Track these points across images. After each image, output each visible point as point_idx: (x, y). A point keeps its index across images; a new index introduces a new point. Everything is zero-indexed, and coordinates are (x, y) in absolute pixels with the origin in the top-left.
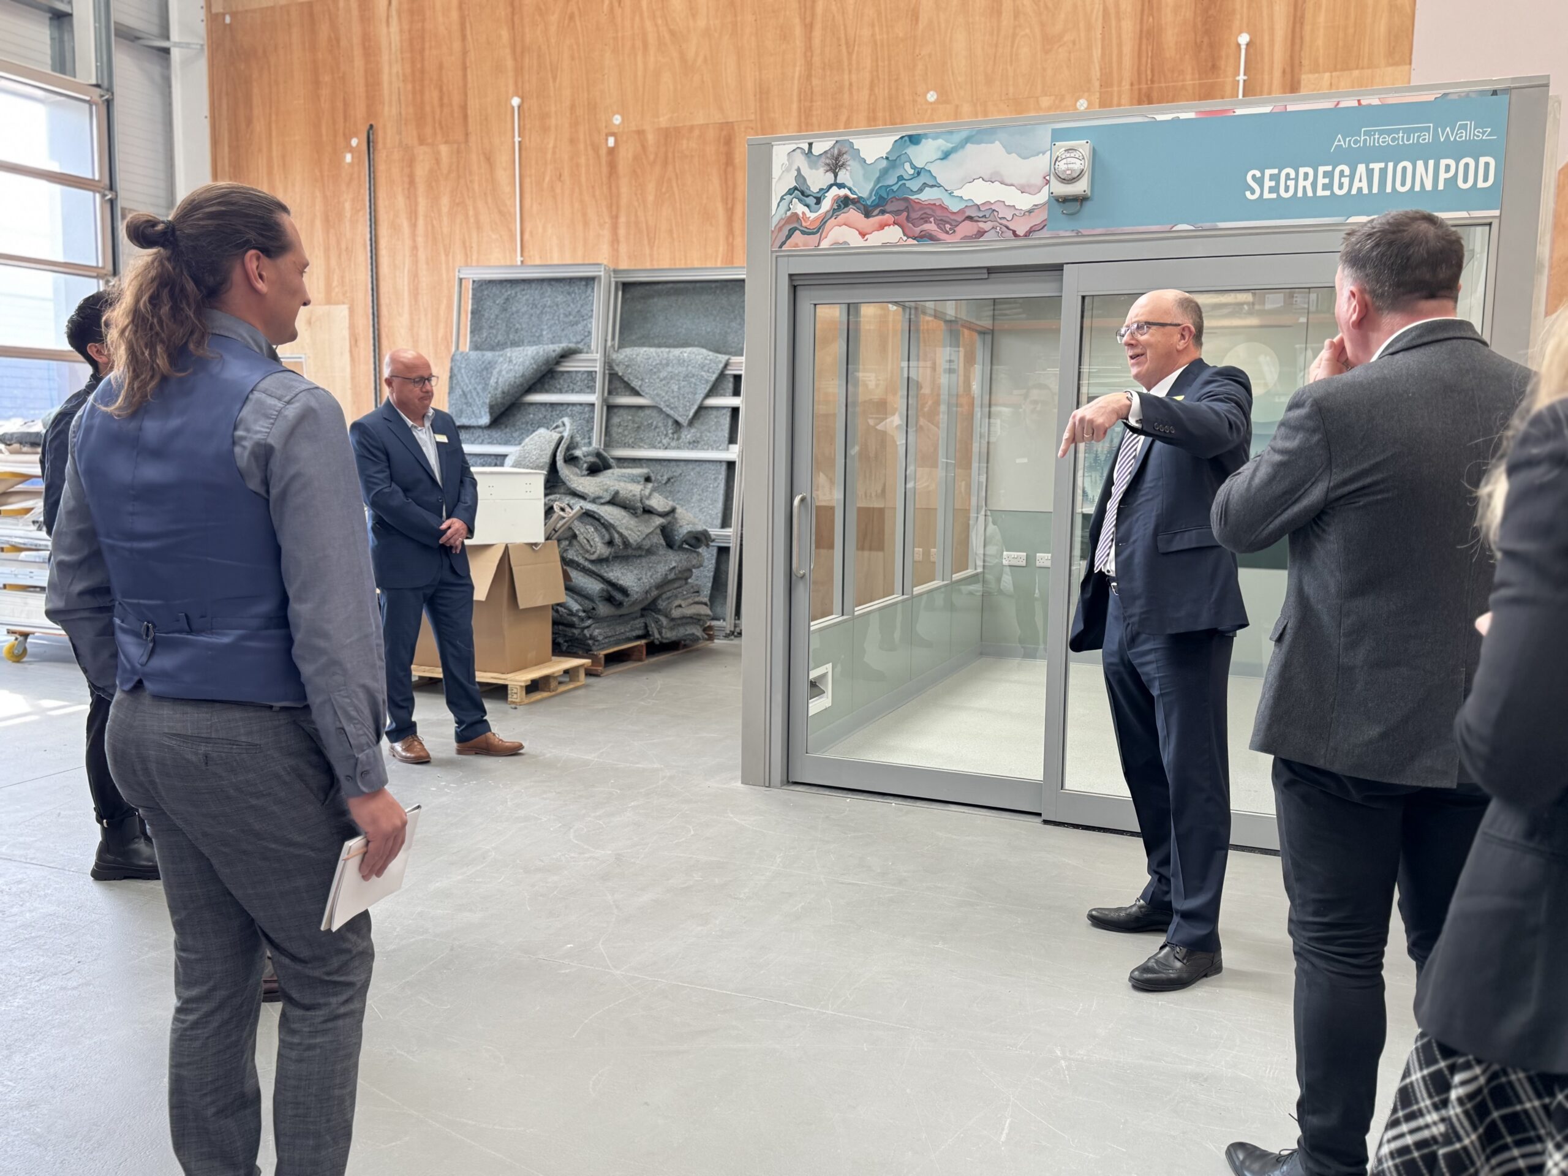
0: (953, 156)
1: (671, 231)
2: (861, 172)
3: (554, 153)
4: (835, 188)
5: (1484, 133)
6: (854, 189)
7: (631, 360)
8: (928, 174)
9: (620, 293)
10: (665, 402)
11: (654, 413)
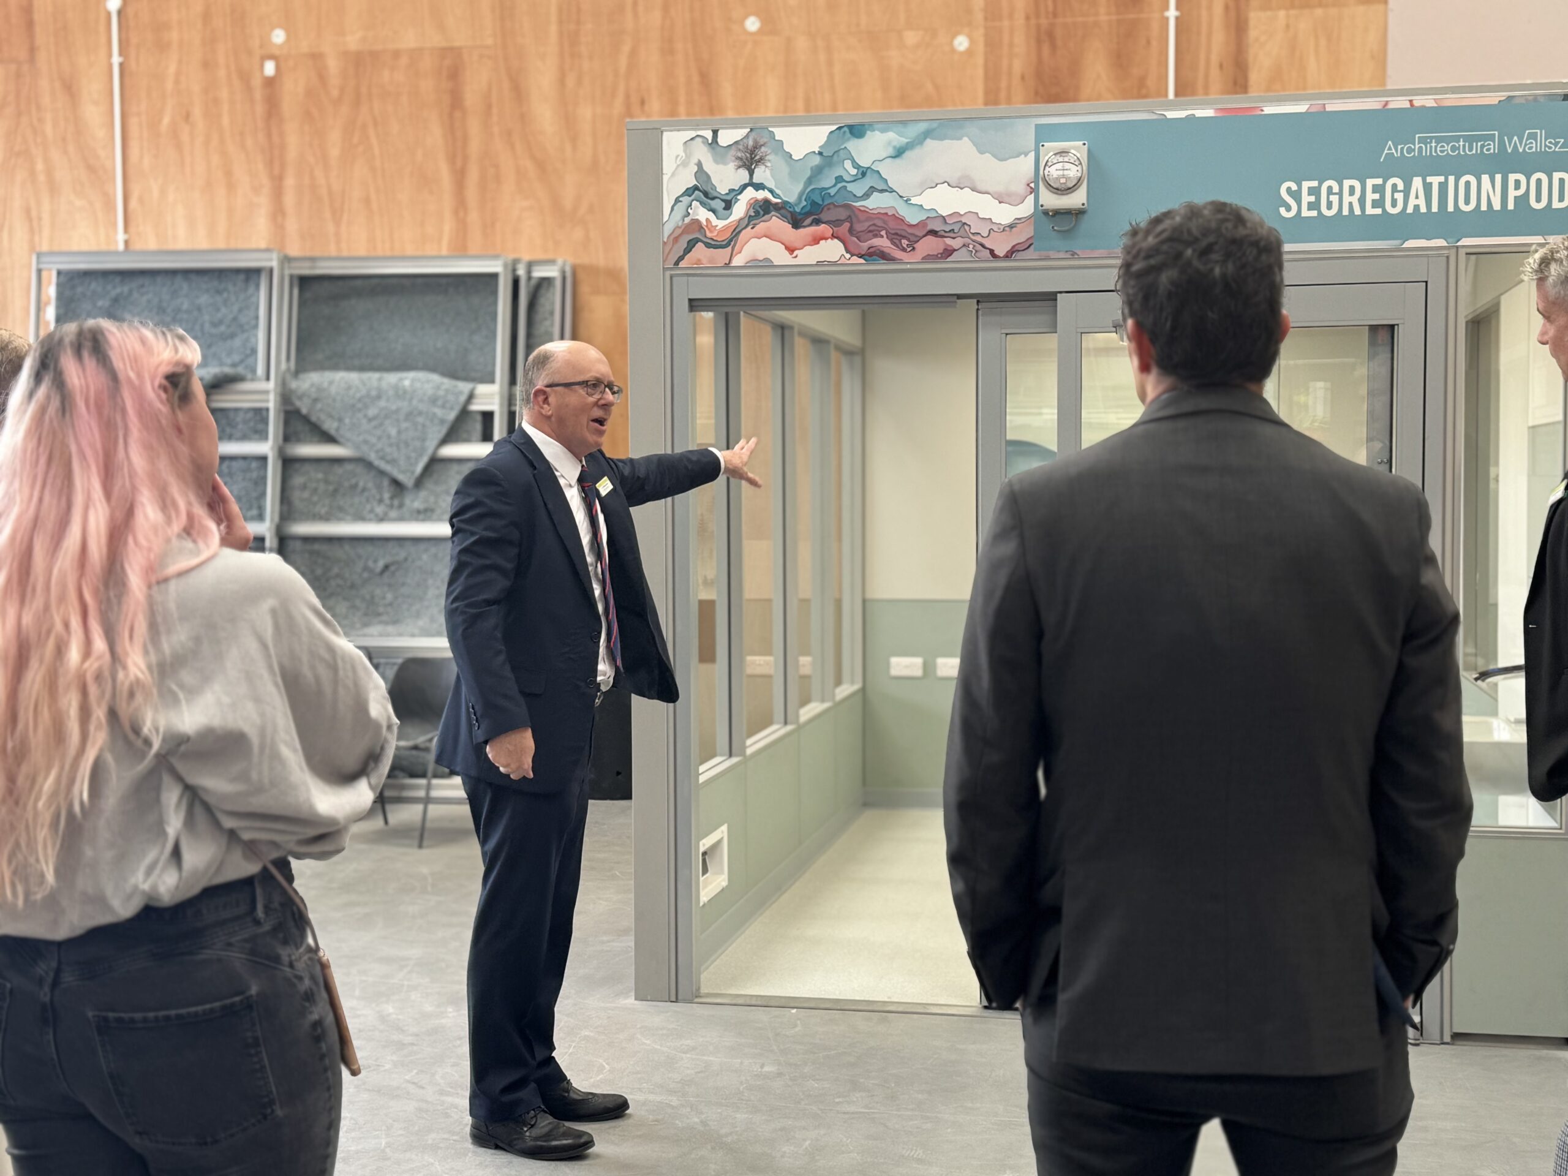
0: (905, 155)
1: (367, 201)
2: (784, 169)
3: (177, 82)
4: (750, 189)
5: (1556, 144)
6: (778, 191)
7: (320, 389)
8: (876, 175)
9: (296, 292)
10: (377, 452)
11: (359, 469)
